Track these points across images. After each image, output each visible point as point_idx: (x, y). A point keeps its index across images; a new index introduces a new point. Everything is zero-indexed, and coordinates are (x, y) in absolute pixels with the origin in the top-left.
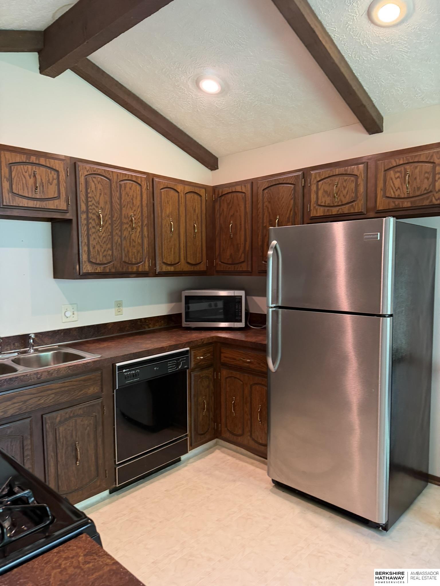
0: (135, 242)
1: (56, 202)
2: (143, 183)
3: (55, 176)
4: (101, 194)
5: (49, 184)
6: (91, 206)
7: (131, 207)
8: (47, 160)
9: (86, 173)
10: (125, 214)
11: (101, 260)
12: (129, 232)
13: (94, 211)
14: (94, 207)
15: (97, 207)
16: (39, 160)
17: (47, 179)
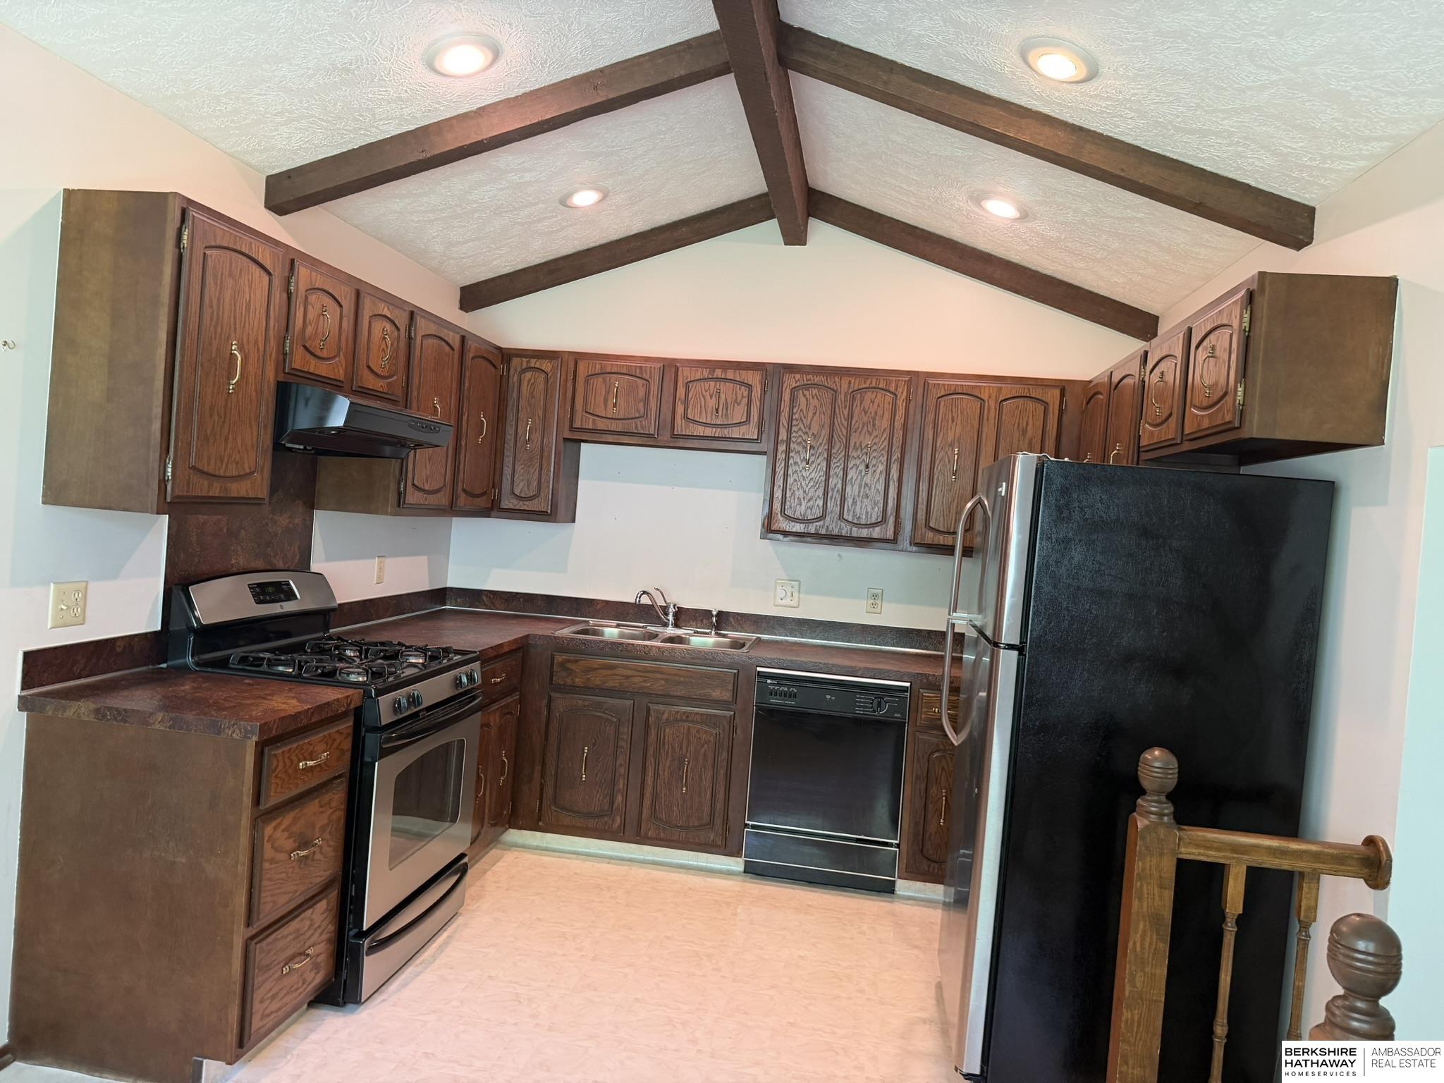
0: (870, 489)
1: (743, 429)
2: (900, 390)
3: (746, 394)
4: (815, 414)
5: (735, 404)
6: (797, 432)
7: (868, 431)
8: (737, 371)
9: (794, 385)
10: (855, 443)
11: (802, 513)
12: (861, 471)
13: (800, 440)
14: (800, 433)
15: (806, 433)
16: (726, 374)
17: (734, 398)
